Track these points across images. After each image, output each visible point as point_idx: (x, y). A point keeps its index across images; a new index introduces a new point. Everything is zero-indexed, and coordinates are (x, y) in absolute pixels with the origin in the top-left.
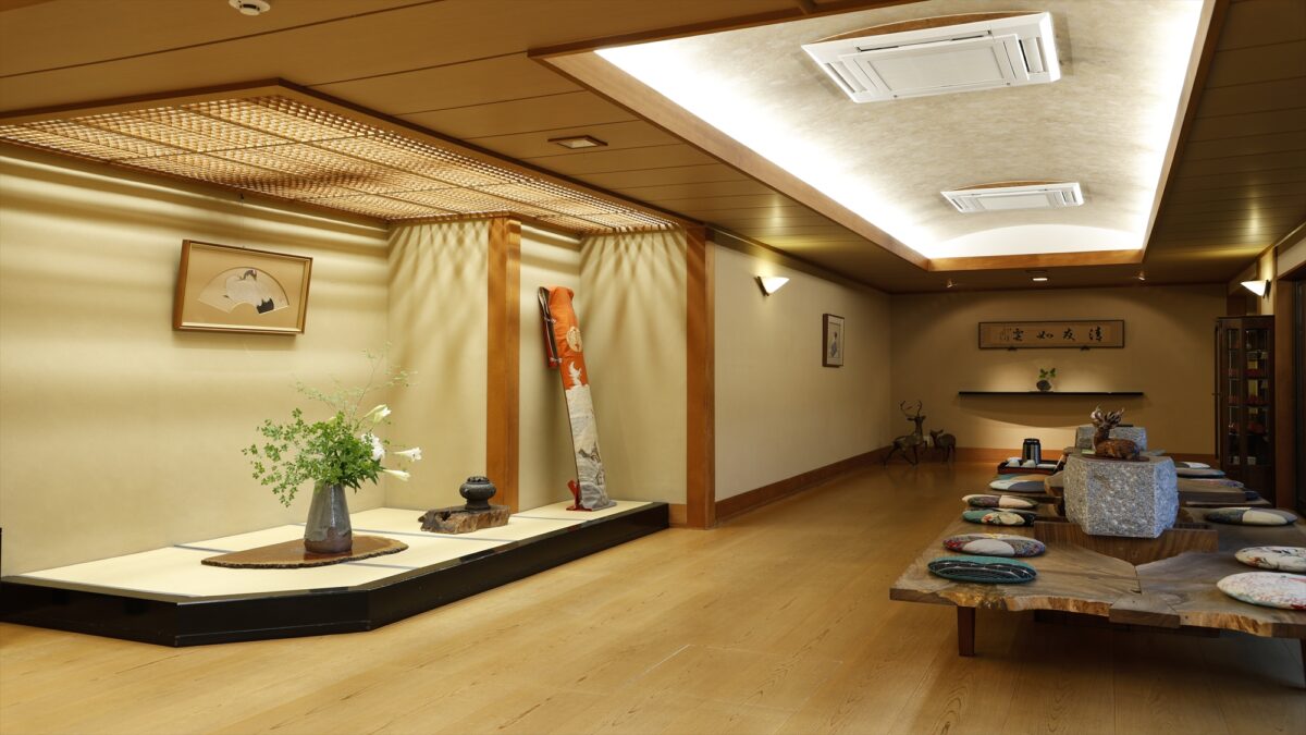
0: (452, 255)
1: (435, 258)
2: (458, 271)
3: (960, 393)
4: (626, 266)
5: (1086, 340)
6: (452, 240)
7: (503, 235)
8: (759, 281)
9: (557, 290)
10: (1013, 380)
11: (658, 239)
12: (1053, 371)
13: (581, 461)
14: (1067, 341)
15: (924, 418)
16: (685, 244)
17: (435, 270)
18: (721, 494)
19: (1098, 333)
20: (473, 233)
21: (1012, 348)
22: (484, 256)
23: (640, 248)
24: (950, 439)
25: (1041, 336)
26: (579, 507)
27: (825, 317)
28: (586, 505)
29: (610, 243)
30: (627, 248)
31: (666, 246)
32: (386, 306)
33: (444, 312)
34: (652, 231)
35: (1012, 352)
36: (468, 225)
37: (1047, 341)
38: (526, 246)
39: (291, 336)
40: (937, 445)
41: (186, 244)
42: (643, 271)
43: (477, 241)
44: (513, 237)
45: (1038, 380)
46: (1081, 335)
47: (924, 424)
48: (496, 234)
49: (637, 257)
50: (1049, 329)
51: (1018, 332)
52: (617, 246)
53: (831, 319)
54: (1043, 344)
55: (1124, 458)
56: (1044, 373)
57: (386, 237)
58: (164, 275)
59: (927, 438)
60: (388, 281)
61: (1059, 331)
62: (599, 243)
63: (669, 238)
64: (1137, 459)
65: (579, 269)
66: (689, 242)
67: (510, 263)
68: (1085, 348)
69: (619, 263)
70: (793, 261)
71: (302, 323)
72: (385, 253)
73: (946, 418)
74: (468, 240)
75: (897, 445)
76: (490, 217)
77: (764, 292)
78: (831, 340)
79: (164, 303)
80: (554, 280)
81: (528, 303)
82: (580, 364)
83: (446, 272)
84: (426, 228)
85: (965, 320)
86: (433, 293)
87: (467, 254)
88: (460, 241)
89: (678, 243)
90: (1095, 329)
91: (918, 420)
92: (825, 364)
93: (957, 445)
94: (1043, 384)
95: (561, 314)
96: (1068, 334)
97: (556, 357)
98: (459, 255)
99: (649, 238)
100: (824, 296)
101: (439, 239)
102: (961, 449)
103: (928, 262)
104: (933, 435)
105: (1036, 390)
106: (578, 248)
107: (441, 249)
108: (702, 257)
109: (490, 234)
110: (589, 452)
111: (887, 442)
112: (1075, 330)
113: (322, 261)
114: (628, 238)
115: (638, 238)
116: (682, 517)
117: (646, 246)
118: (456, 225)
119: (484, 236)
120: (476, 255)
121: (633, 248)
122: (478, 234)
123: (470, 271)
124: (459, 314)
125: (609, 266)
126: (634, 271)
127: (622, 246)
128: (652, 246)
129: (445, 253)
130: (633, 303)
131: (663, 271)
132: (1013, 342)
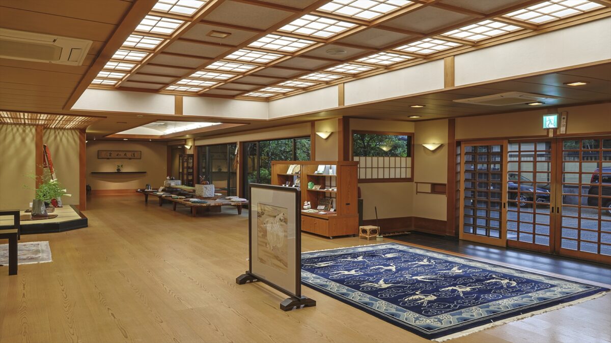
0: (21, 135)
1: (14, 135)
2: (23, 140)
3: (92, 173)
4: (58, 138)
5: (131, 157)
6: (21, 130)
10: (109, 168)
11: (69, 131)
12: (122, 166)
14: (125, 157)
16: (79, 134)
17: (14, 139)
19: (134, 155)
20: (29, 129)
21: (108, 159)
22: (33, 136)
23: (63, 133)
24: (90, 187)
25: (117, 155)
29: (53, 132)
30: (59, 133)
31: (72, 134)
33: (17, 151)
34: (68, 129)
35: (108, 160)
36: (27, 127)
42: (64, 140)
45: (117, 168)
46: (129, 155)
48: (39, 130)
49: (62, 136)
50: (120, 153)
51: (110, 154)
52: (55, 132)
54: (118, 157)
56: (119, 166)
61: (122, 154)
62: (48, 131)
63: (73, 131)
66: (80, 133)
68: (130, 159)
69: (56, 137)
74: (27, 131)
76: (37, 125)
83: (18, 140)
84: (10, 126)
85: (94, 150)
86: (13, 146)
87: (27, 135)
88: (24, 131)
89: (76, 133)
90: (133, 153)
93: (92, 189)
94: (118, 170)
96: (125, 154)
98: (24, 135)
99: (66, 131)
101: (15, 129)
102: (93, 190)
105: (116, 171)
107: (16, 133)
109: (36, 130)
112: (127, 153)
114: (59, 130)
115: (63, 131)
117: (65, 133)
118: (22, 126)
119: (34, 130)
120: (31, 136)
121: (61, 133)
122: (31, 130)
123: (28, 140)
124: (24, 152)
125: (52, 138)
126: (61, 139)
127: (57, 132)
128: (68, 133)
129: (18, 134)
130: (61, 148)
131: (71, 140)
132: (109, 157)
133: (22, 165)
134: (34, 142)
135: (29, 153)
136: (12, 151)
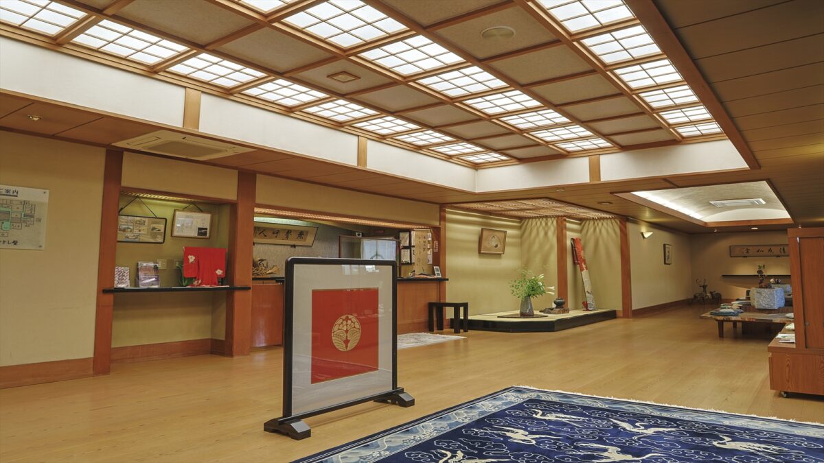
0: (544, 228)
1: (538, 229)
2: (546, 234)
3: (723, 276)
4: (598, 230)
5: (779, 253)
6: (544, 224)
7: (562, 222)
8: (642, 234)
9: (577, 239)
10: (746, 269)
11: (609, 221)
12: (764, 265)
13: (587, 294)
14: (770, 253)
15: (706, 286)
16: (619, 223)
17: (538, 233)
18: (634, 307)
19: (784, 250)
20: (551, 222)
21: (745, 257)
22: (555, 229)
23: (602, 224)
24: (719, 295)
25: (758, 251)
26: (588, 310)
27: (664, 245)
28: (589, 308)
29: (592, 223)
30: (598, 224)
31: (612, 224)
32: (521, 244)
33: (541, 246)
34: (607, 219)
36: (549, 219)
37: (761, 253)
38: (568, 225)
39: (500, 254)
40: (713, 298)
41: (482, 229)
42: (604, 231)
43: (552, 224)
44: (564, 222)
45: (757, 270)
46: (776, 250)
47: (707, 288)
48: (559, 222)
49: (602, 227)
50: (761, 248)
51: (747, 250)
52: (594, 223)
53: (667, 246)
54: (759, 254)
55: (767, 288)
56: (760, 267)
57: (520, 222)
58: (476, 238)
59: (708, 294)
60: (521, 236)
61: (766, 249)
62: (588, 222)
63: (613, 221)
64: (771, 287)
65: (580, 231)
66: (620, 222)
67: (564, 231)
68: (778, 256)
69: (595, 229)
70: (653, 225)
71: (503, 251)
72: (520, 228)
73: (717, 286)
74: (549, 224)
75: (695, 297)
76: (558, 217)
77: (644, 237)
78: (667, 254)
79: (476, 246)
80: (575, 235)
81: (569, 243)
82: (585, 264)
83: (542, 234)
84: (534, 220)
85: (724, 245)
86: (537, 241)
87: (549, 228)
88: (546, 224)
89: (616, 222)
90: (782, 248)
91: (704, 287)
92: (665, 263)
93: (722, 296)
94: (759, 272)
95: (578, 247)
96: (770, 250)
97: (578, 260)
98: (546, 229)
99: (605, 221)
100: (665, 237)
101: (539, 223)
103: (706, 223)
104: (711, 293)
105: (757, 274)
106: (580, 224)
107: (540, 227)
108: (625, 227)
109: (557, 222)
110: (589, 291)
111: (692, 297)
112: (772, 248)
113: (509, 232)
114: (598, 221)
115: (602, 221)
116: (621, 315)
117: (605, 224)
118: (545, 219)
119: (555, 223)
120: (552, 228)
121: (600, 224)
122: (552, 222)
123: (550, 234)
124: (547, 247)
125: (591, 230)
126: (600, 231)
127: (596, 223)
128: (607, 224)
129: (541, 228)
130: (601, 242)
131: (611, 231)
132: (745, 254)
133: (545, 260)
134: (556, 235)
135: (552, 247)
136: (536, 246)
